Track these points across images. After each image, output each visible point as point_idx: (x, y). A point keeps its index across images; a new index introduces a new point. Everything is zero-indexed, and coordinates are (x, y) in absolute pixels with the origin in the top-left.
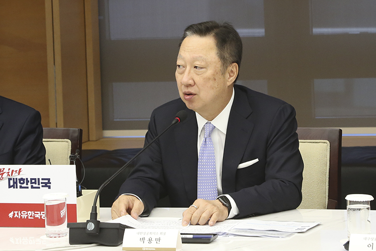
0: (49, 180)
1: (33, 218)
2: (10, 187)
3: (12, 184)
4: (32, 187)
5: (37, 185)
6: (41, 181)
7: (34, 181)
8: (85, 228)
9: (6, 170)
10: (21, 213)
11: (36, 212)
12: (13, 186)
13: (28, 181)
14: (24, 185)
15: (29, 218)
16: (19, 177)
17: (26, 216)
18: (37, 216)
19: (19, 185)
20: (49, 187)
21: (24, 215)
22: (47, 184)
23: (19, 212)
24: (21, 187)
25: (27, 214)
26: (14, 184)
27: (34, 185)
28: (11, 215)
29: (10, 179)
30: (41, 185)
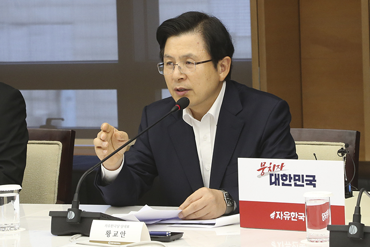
0: (314, 177)
1: (296, 220)
2: (271, 183)
3: (273, 180)
4: (296, 185)
5: (300, 183)
6: (305, 178)
7: (297, 178)
8: (347, 232)
9: (267, 165)
10: (283, 214)
11: (299, 214)
12: (275, 183)
13: (291, 178)
14: (287, 182)
15: (292, 220)
16: (281, 173)
17: (289, 217)
18: (301, 219)
19: (281, 181)
20: (314, 186)
21: (287, 216)
22: (312, 181)
23: (282, 212)
24: (283, 184)
25: (290, 215)
26: (276, 180)
27: (298, 183)
28: (272, 215)
29: (271, 175)
30: (305, 182)
